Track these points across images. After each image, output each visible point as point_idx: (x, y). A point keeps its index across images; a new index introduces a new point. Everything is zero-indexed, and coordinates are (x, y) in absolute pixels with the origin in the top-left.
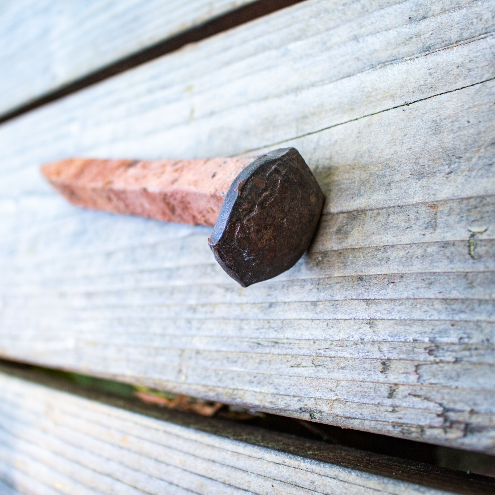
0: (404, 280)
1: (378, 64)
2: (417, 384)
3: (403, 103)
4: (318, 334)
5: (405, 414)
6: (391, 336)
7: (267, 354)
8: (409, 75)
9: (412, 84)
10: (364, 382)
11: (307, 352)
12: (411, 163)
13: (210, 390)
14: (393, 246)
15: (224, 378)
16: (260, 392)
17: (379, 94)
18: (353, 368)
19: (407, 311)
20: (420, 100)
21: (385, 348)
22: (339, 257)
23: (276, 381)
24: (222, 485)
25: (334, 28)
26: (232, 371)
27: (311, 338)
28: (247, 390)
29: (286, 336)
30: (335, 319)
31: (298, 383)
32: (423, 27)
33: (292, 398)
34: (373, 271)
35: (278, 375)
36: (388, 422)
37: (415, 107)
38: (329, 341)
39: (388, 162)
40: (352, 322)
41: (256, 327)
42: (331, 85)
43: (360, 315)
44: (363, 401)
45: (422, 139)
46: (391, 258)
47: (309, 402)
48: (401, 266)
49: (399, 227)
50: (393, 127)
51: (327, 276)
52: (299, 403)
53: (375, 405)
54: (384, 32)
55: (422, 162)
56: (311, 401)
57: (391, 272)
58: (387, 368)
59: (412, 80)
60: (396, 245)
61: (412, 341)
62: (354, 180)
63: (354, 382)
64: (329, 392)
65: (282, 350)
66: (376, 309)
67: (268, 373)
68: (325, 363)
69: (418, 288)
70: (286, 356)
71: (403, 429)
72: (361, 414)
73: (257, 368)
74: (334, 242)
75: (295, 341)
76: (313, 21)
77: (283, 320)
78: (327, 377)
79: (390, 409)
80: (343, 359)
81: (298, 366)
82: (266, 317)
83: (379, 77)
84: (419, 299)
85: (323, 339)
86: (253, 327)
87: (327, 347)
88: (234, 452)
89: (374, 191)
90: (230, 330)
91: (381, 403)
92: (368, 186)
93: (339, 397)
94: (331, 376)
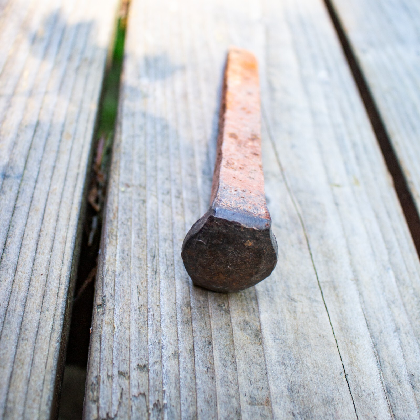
0: (210, 380)
1: (377, 350)
2: (131, 395)
3: (347, 372)
4: (165, 309)
5: (107, 386)
6: (166, 371)
7: (147, 264)
8: (369, 376)
9: (362, 379)
10: (129, 350)
11: (150, 300)
12: (300, 381)
13: (114, 214)
14: (236, 370)
15: (125, 226)
16: (116, 260)
17: (354, 351)
18: (140, 340)
19: (187, 384)
20: (349, 387)
21: (157, 367)
22: (226, 324)
23: (126, 274)
24: (39, 229)
25: (406, 310)
26: (131, 234)
27: (162, 303)
28: (116, 248)
29: (162, 281)
30: (177, 323)
31: (125, 293)
32: (406, 387)
33: (113, 289)
34: (216, 354)
35: (131, 275)
36: (100, 372)
37: (344, 383)
38: (160, 318)
39: (301, 362)
40: (176, 338)
41: (167, 254)
42: (360, 310)
43: (181, 344)
44: (115, 350)
45: (319, 390)
46: (226, 369)
47: (111, 304)
48: (221, 377)
49: (251, 374)
50: (328, 365)
51: (210, 315)
52: (110, 294)
53: (112, 361)
54: (402, 354)
55: (302, 391)
56: (111, 305)
57: (216, 369)
58: (141, 369)
59: (365, 379)
60: (237, 373)
61: (164, 389)
62: (286, 333)
63: (129, 341)
64: (120, 320)
65: (151, 278)
66: (187, 358)
67: (131, 266)
68: (142, 316)
69: (204, 392)
70: (146, 282)
71: (95, 385)
72: (104, 349)
73: (134, 256)
74: (238, 319)
75: (158, 289)
76: (411, 291)
77: (174, 278)
78: (131, 319)
79: (110, 374)
80: (147, 331)
81: (138, 293)
82: (176, 262)
83: (367, 351)
84: (196, 393)
85: (161, 314)
86: (167, 251)
87: (155, 318)
88: (66, 239)
89: (278, 351)
90: (164, 231)
91: (114, 365)
92: (282, 346)
93: (116, 329)
94: (133, 322)
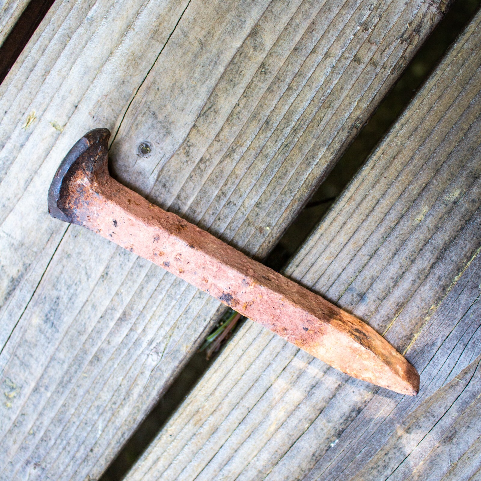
0: (316, 23)
2: (378, 46)
4: (310, 95)
6: (343, 48)
7: (298, 141)
10: (358, 79)
11: (317, 109)
14: (292, 19)
15: (292, 188)
16: (320, 159)
18: (346, 82)
19: (335, 30)
21: (347, 55)
23: (320, 142)
24: (364, 223)
26: (292, 178)
27: (309, 102)
28: (312, 170)
29: (296, 120)
30: (309, 79)
31: (332, 126)
33: (338, 135)
34: (297, 39)
35: (317, 139)
38: (319, 90)
40: (318, 68)
41: (274, 142)
43: (318, 61)
44: (368, 85)
46: (298, 24)
47: (348, 123)
48: (307, 20)
49: (284, 9)
51: (278, 71)
52: (344, 132)
53: (375, 78)
56: (348, 121)
57: (306, 28)
58: (359, 60)
60: (293, 16)
61: (354, 37)
62: (231, 21)
63: (354, 86)
64: (350, 106)
65: (303, 128)
66: (321, 48)
67: (311, 146)
68: (331, 99)
69: (327, 18)
70: (309, 127)
71: (397, 68)
72: (375, 90)
73: (302, 155)
74: (260, 55)
75: (304, 115)
77: (284, 117)
78: (341, 102)
79: (383, 70)
80: (336, 86)
81: (321, 121)
82: (273, 130)
84: (333, 20)
85: (315, 93)
86: (272, 145)
87: (323, 93)
88: (348, 201)
89: (249, 12)
90: (261, 166)
91: (376, 74)
92: (242, 14)
93: (357, 100)
94: (341, 99)
